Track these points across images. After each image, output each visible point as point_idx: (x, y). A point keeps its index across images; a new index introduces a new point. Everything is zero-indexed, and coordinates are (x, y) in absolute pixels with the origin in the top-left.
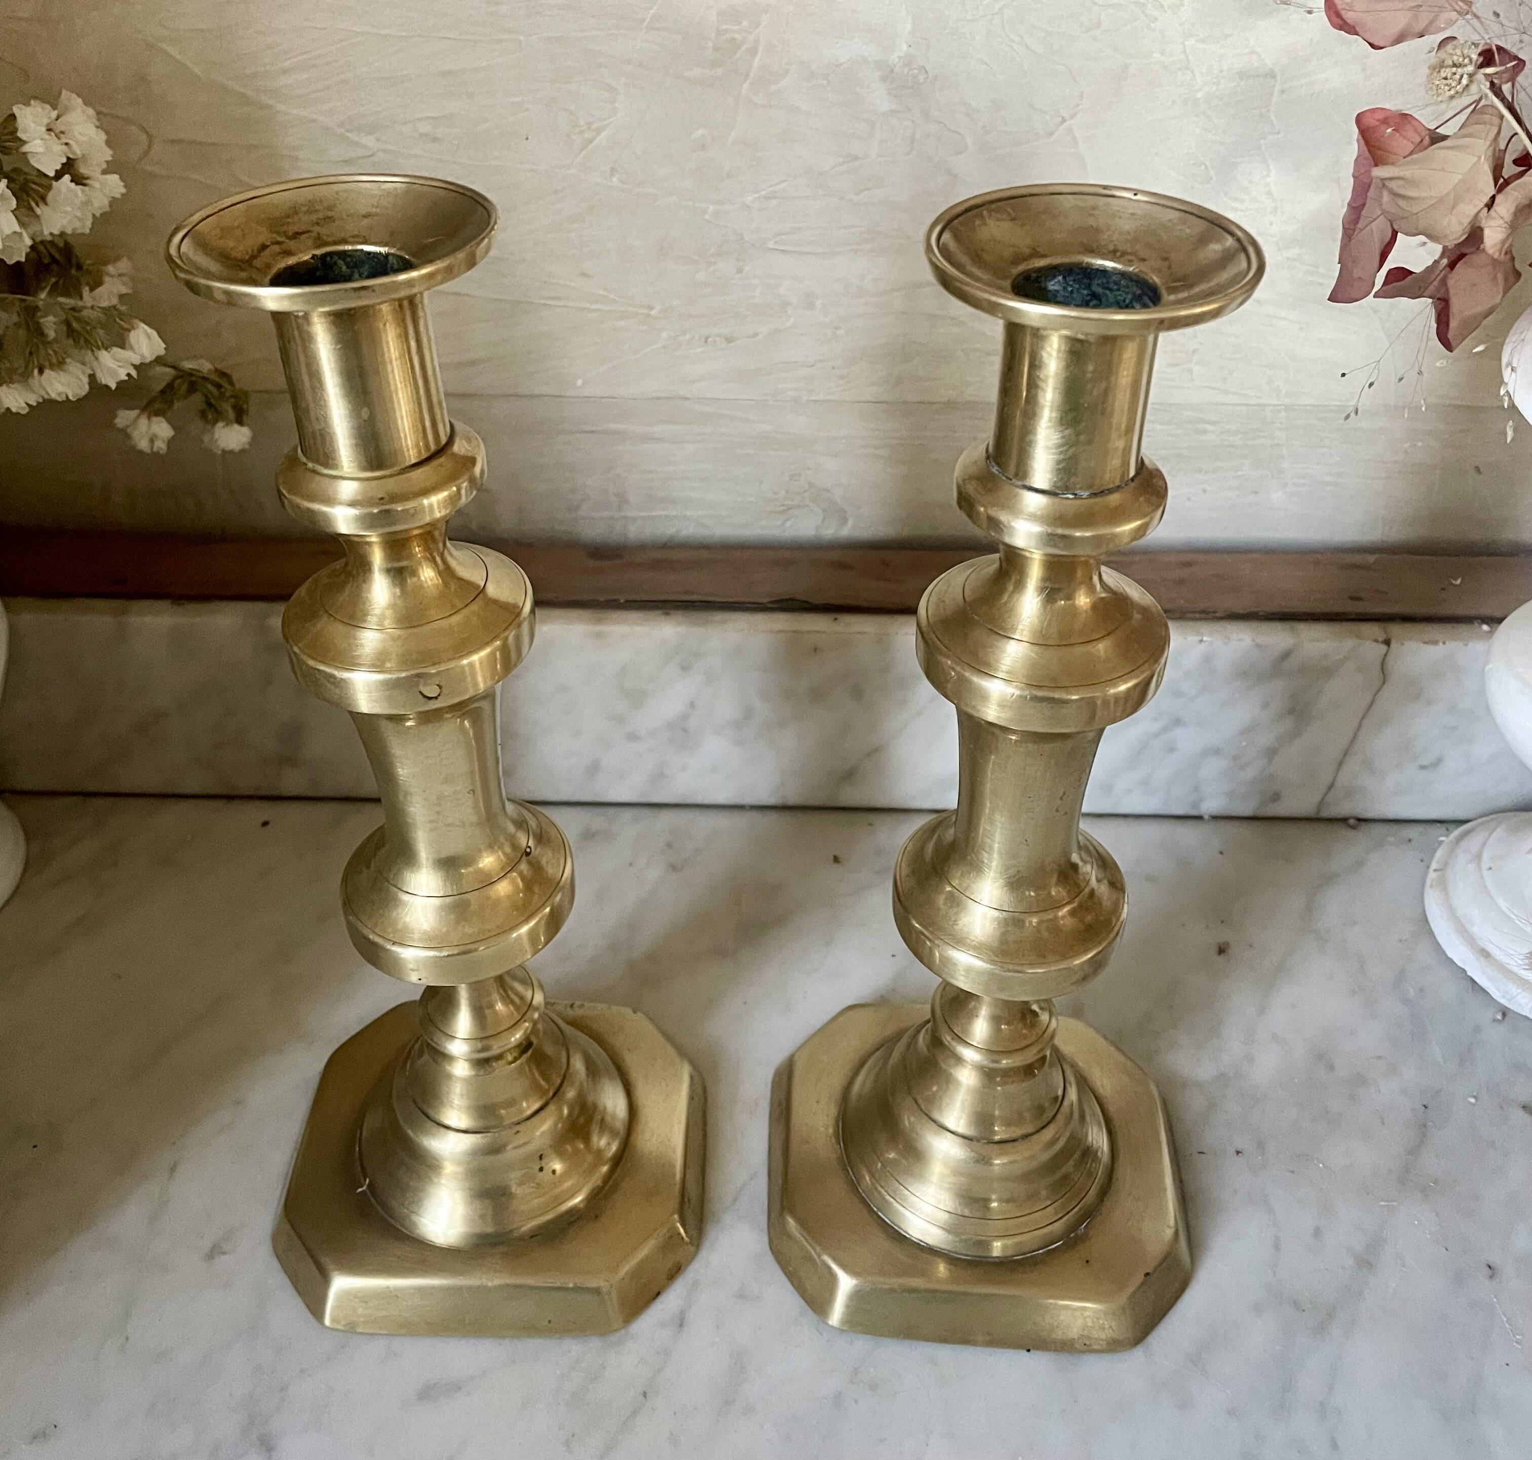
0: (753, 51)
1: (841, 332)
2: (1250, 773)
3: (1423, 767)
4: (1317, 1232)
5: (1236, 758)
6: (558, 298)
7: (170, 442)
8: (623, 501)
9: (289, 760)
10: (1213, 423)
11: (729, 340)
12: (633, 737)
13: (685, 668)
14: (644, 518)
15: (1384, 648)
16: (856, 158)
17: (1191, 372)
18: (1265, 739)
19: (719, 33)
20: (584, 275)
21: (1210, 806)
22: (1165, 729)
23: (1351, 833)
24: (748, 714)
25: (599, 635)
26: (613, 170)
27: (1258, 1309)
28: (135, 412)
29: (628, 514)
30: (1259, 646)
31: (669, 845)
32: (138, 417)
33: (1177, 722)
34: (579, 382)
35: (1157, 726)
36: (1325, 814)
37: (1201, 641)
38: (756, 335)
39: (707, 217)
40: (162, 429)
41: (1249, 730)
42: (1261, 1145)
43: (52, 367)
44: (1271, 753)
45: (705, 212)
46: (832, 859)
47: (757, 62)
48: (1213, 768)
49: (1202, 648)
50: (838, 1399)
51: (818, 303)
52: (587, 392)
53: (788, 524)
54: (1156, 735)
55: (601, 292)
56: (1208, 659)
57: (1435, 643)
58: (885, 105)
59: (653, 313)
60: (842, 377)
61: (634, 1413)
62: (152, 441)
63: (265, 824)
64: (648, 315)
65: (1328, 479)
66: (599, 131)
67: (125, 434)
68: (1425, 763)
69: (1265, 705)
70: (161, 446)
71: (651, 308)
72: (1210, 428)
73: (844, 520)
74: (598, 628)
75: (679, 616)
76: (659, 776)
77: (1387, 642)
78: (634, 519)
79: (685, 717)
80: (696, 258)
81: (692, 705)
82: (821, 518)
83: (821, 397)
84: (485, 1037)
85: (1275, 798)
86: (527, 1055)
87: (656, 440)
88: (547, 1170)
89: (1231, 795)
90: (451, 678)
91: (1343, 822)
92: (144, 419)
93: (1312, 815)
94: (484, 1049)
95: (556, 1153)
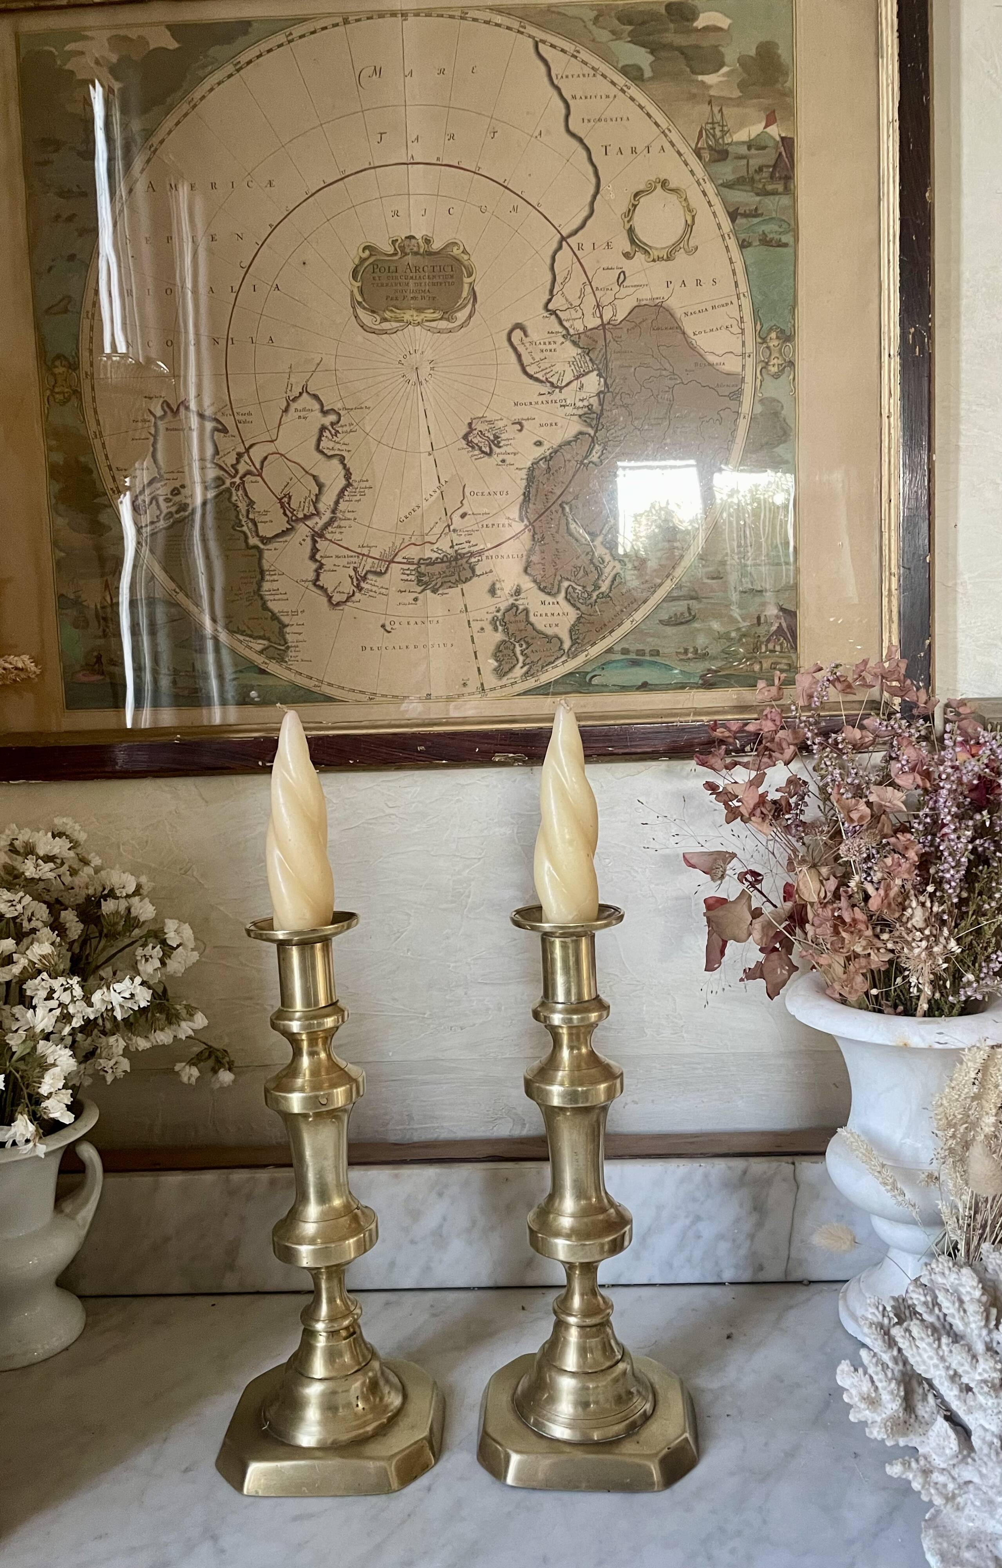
0: (468, 896)
1: (514, 1022)
2: (743, 1251)
4: (766, 1444)
5: (734, 1241)
6: (382, 1011)
7: (197, 1079)
9: (231, 1267)
10: (699, 1064)
11: (462, 1028)
12: (413, 1242)
13: (440, 1194)
14: (422, 1128)
15: (792, 1166)
18: (747, 1226)
20: (394, 1000)
21: (727, 1276)
22: (693, 1223)
23: (806, 1288)
24: (474, 1223)
25: (396, 1176)
28: (185, 1064)
29: (415, 1127)
30: (730, 1168)
31: (432, 1306)
32: (185, 1066)
33: (698, 1219)
34: (390, 1054)
35: (688, 1222)
36: (792, 1278)
38: (474, 1025)
40: (195, 1072)
41: (738, 1220)
42: (741, 1413)
44: (752, 1237)
46: (521, 1308)
47: (469, 900)
48: (723, 1247)
49: (701, 1171)
51: (503, 1008)
52: (395, 1058)
53: (495, 1129)
54: (690, 1227)
55: (402, 1007)
56: (706, 1176)
57: (816, 1163)
59: (426, 1016)
61: (403, 1523)
62: (189, 1079)
63: (213, 1305)
64: (424, 1018)
65: (763, 1093)
66: (402, 933)
67: (178, 1074)
69: (741, 1205)
70: (193, 1080)
71: (425, 1014)
72: (699, 1067)
73: (523, 1126)
74: (396, 1172)
75: (437, 1165)
76: (427, 1269)
77: (793, 1163)
78: (416, 1129)
79: (441, 1226)
81: (444, 1219)
82: (511, 1125)
83: (507, 1056)
84: (332, 1319)
85: (761, 1268)
86: (351, 1339)
87: (427, 1083)
88: (361, 1406)
89: (736, 1267)
90: (329, 1097)
91: (800, 1282)
92: (187, 1067)
93: (784, 1280)
94: (333, 1327)
95: (366, 1399)
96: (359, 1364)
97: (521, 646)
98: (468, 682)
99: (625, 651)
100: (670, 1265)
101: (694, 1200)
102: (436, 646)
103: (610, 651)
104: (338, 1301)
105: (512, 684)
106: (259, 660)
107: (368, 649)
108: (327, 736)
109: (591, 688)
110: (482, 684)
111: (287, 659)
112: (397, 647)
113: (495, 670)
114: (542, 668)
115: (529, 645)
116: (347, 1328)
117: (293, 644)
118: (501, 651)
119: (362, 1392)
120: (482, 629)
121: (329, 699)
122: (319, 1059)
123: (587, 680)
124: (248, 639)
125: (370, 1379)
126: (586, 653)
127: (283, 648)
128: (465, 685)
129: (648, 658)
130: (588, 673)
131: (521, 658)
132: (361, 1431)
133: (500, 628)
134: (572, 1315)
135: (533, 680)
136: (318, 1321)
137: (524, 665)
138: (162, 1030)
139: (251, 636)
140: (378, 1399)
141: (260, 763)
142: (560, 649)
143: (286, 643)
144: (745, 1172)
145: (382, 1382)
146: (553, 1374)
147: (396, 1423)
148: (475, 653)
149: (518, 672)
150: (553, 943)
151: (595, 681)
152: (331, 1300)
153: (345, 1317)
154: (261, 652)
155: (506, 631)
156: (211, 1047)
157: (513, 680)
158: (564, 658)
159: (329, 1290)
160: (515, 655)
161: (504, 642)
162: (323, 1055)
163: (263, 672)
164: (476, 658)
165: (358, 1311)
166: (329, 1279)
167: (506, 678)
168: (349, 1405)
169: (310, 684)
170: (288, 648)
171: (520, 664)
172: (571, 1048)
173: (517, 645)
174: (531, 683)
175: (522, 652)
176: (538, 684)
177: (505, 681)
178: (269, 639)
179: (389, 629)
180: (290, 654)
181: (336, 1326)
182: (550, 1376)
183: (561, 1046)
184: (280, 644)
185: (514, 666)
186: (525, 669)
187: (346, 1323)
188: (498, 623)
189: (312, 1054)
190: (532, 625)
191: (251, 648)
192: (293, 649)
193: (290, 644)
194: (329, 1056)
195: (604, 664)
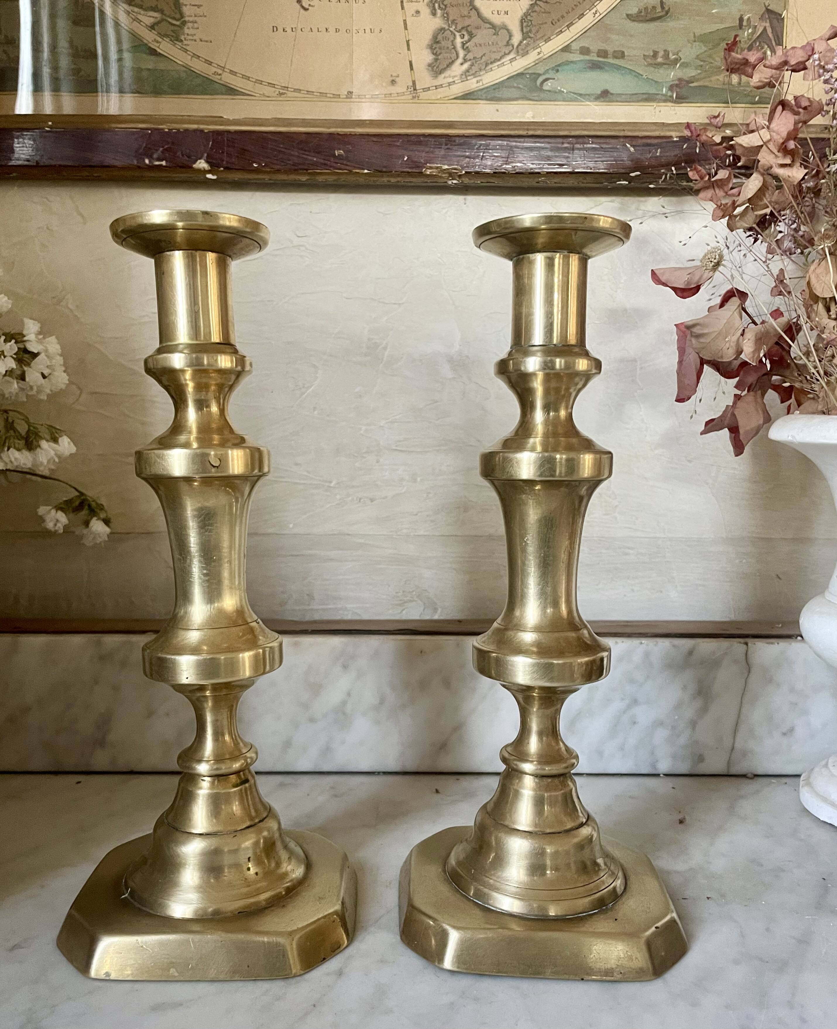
0: (385, 348)
1: (431, 495)
2: (683, 740)
3: (784, 734)
4: (768, 930)
5: (674, 728)
6: (284, 478)
7: (65, 527)
8: (311, 597)
9: (101, 742)
10: (632, 548)
11: (372, 500)
12: (312, 720)
14: (323, 609)
15: (745, 646)
16: (437, 402)
17: (616, 518)
18: (689, 713)
19: (369, 339)
20: (297, 464)
21: (664, 767)
22: (629, 707)
23: (750, 781)
24: (382, 701)
26: (315, 408)
27: (736, 962)
28: (50, 507)
29: (316, 607)
30: (674, 646)
31: (332, 788)
32: (51, 510)
33: (635, 702)
34: (291, 526)
35: (623, 706)
36: (733, 771)
37: (641, 643)
38: (386, 497)
39: (362, 432)
40: (63, 518)
41: (678, 706)
42: (722, 896)
43: (15, 448)
44: (693, 724)
45: (360, 429)
46: (434, 791)
47: (386, 353)
48: (661, 735)
49: (642, 648)
50: (452, 1005)
51: (419, 479)
52: (296, 531)
53: (404, 612)
54: (624, 712)
55: (305, 473)
56: (647, 655)
57: (772, 643)
58: (450, 375)
59: (332, 485)
60: (432, 521)
61: (306, 1014)
62: (55, 525)
63: (78, 783)
64: (329, 487)
66: (308, 388)
67: (42, 519)
68: (785, 730)
69: (685, 688)
70: (60, 528)
71: (331, 482)
72: (631, 552)
73: (435, 610)
76: (327, 750)
77: (746, 644)
78: (317, 610)
79: (344, 703)
80: (356, 455)
81: (349, 694)
82: (422, 608)
83: (422, 533)
84: (219, 758)
85: (701, 759)
86: (242, 787)
87: (332, 560)
88: (252, 871)
89: (674, 757)
90: (223, 460)
91: (744, 776)
92: (53, 512)
93: (725, 772)
94: (217, 769)
95: (259, 862)
96: (251, 819)
97: (462, 36)
98: (397, 79)
99: (585, 51)
100: (600, 753)
101: (632, 681)
102: (362, 32)
103: (566, 49)
104: (227, 738)
105: (450, 84)
106: (149, 37)
107: (280, 30)
108: (229, 132)
109: (542, 95)
110: (414, 83)
111: (182, 38)
112: (315, 30)
113: (429, 65)
114: (487, 65)
115: (471, 35)
116: (237, 773)
117: (191, 19)
118: (438, 42)
119: (255, 853)
120: (418, 12)
121: (231, 91)
122: (210, 413)
123: (538, 82)
124: (136, 10)
125: (265, 838)
126: (539, 50)
127: (178, 23)
128: (393, 82)
129: (611, 61)
130: (539, 75)
131: (462, 53)
132: (252, 900)
133: (439, 12)
134: (526, 761)
135: (475, 80)
136: (200, 761)
137: (465, 60)
138: (19, 450)
139: (141, 7)
140: (273, 865)
141: (147, 161)
142: (508, 44)
143: (182, 16)
144: (691, 653)
145: (279, 845)
146: (502, 835)
147: (297, 894)
148: (408, 42)
149: (458, 69)
150: (531, 263)
151: (548, 86)
152: (218, 735)
153: (234, 758)
154: (152, 27)
155: (446, 17)
156: (82, 494)
157: (451, 80)
158: (512, 56)
159: (215, 723)
160: (455, 48)
161: (442, 30)
162: (214, 409)
163: (153, 52)
164: (409, 49)
165: (251, 754)
166: (216, 700)
167: (443, 75)
168: (237, 866)
169: (209, 71)
170: (184, 23)
171: (460, 60)
172: (547, 408)
173: (458, 34)
174: (472, 84)
175: (463, 44)
176: (480, 86)
177: (441, 80)
178: (162, 11)
179: (307, 6)
180: (186, 31)
181: (224, 768)
182: (496, 838)
183: (532, 407)
184: (174, 19)
185: (453, 62)
186: (466, 66)
187: (236, 766)
188: (437, 5)
189: (201, 405)
190: (476, 9)
191: (139, 21)
192: (190, 25)
193: (187, 19)
194: (222, 411)
195: (559, 65)
